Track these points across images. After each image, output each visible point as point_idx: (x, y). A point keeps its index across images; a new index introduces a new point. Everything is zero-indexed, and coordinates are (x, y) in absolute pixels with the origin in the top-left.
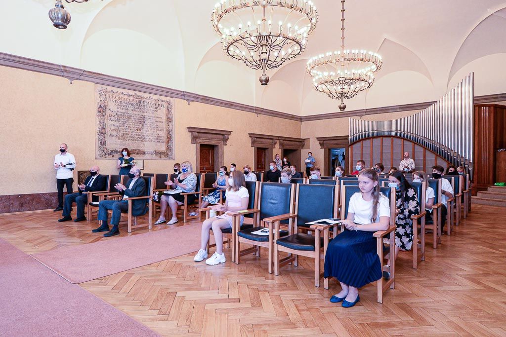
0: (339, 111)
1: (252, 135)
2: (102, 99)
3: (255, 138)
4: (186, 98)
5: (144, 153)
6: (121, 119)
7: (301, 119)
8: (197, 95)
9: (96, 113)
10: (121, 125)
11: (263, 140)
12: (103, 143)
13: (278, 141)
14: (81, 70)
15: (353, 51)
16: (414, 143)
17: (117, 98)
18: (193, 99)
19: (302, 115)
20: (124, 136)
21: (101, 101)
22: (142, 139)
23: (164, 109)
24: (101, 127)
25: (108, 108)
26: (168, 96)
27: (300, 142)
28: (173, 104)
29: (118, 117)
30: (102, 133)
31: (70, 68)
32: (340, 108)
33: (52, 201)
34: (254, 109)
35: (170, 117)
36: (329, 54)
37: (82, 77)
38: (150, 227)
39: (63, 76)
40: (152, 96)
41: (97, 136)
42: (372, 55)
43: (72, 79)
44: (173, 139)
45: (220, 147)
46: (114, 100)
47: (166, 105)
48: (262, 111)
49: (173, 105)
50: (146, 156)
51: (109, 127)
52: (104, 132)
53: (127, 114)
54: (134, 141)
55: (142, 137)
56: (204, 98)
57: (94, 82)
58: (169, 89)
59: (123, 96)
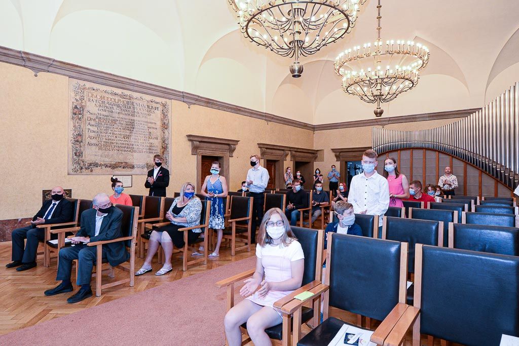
0: (374, 117)
1: (261, 146)
2: (78, 98)
3: (265, 148)
4: (185, 100)
5: (133, 167)
6: (103, 123)
7: (314, 128)
8: (199, 96)
9: (70, 115)
10: (103, 131)
11: (274, 151)
12: (78, 154)
13: (290, 152)
14: (49, 59)
15: (398, 42)
16: (453, 157)
17: (98, 97)
18: (193, 102)
19: (315, 123)
20: (106, 146)
21: (77, 100)
22: (130, 149)
23: (158, 113)
24: (77, 133)
25: (86, 109)
26: (163, 97)
27: (313, 153)
28: (170, 106)
29: (99, 120)
30: (77, 141)
31: (34, 55)
32: (376, 113)
33: (5, 232)
34: (263, 116)
35: (166, 122)
36: (367, 45)
37: (51, 69)
38: (132, 284)
39: (24, 66)
40: (144, 96)
41: (70, 145)
42: (420, 47)
43: (37, 70)
44: (169, 149)
45: (225, 159)
46: (95, 99)
47: (161, 108)
48: (273, 118)
49: (170, 109)
50: (136, 171)
51: (87, 134)
52: (80, 140)
53: (111, 118)
54: (120, 152)
55: (131, 147)
56: (207, 100)
57: (67, 76)
58: (165, 88)
59: (107, 95)
